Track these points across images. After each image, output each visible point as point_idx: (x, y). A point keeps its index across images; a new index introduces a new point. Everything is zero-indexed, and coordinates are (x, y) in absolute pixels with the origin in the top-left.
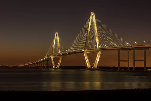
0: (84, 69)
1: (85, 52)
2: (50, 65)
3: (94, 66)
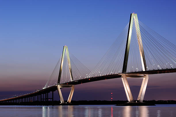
1: (124, 76)
2: (53, 98)
3: (138, 99)
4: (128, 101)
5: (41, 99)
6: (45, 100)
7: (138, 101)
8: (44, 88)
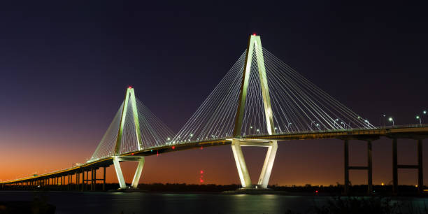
0: (233, 192)
1: (237, 143)
2: (104, 180)
3: (260, 183)
4: (241, 186)
5: (84, 180)
6: (89, 183)
7: (259, 186)
8: (89, 162)
